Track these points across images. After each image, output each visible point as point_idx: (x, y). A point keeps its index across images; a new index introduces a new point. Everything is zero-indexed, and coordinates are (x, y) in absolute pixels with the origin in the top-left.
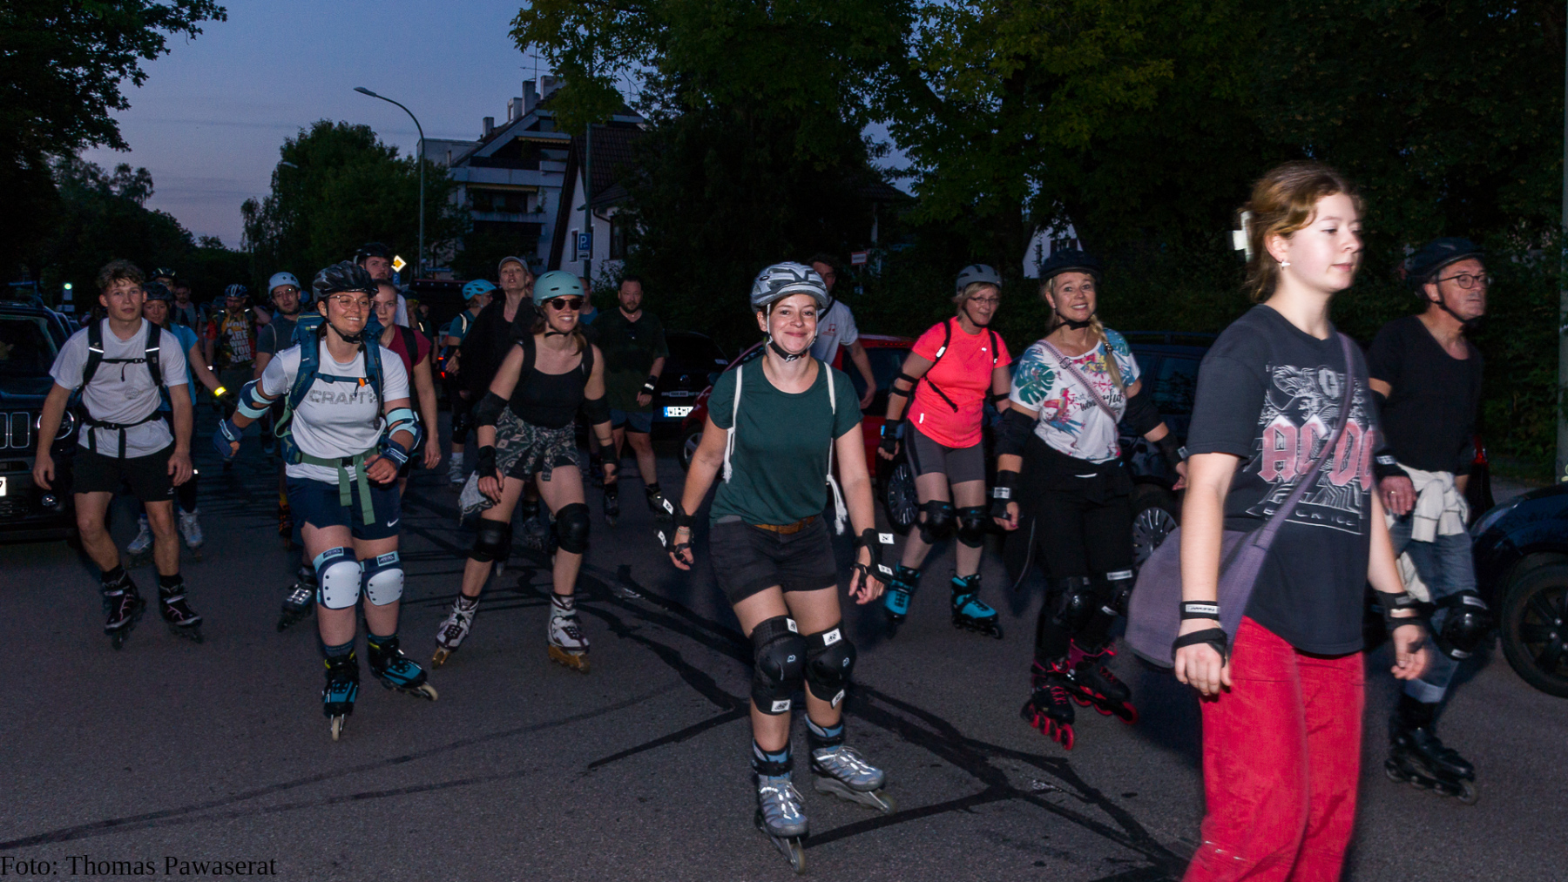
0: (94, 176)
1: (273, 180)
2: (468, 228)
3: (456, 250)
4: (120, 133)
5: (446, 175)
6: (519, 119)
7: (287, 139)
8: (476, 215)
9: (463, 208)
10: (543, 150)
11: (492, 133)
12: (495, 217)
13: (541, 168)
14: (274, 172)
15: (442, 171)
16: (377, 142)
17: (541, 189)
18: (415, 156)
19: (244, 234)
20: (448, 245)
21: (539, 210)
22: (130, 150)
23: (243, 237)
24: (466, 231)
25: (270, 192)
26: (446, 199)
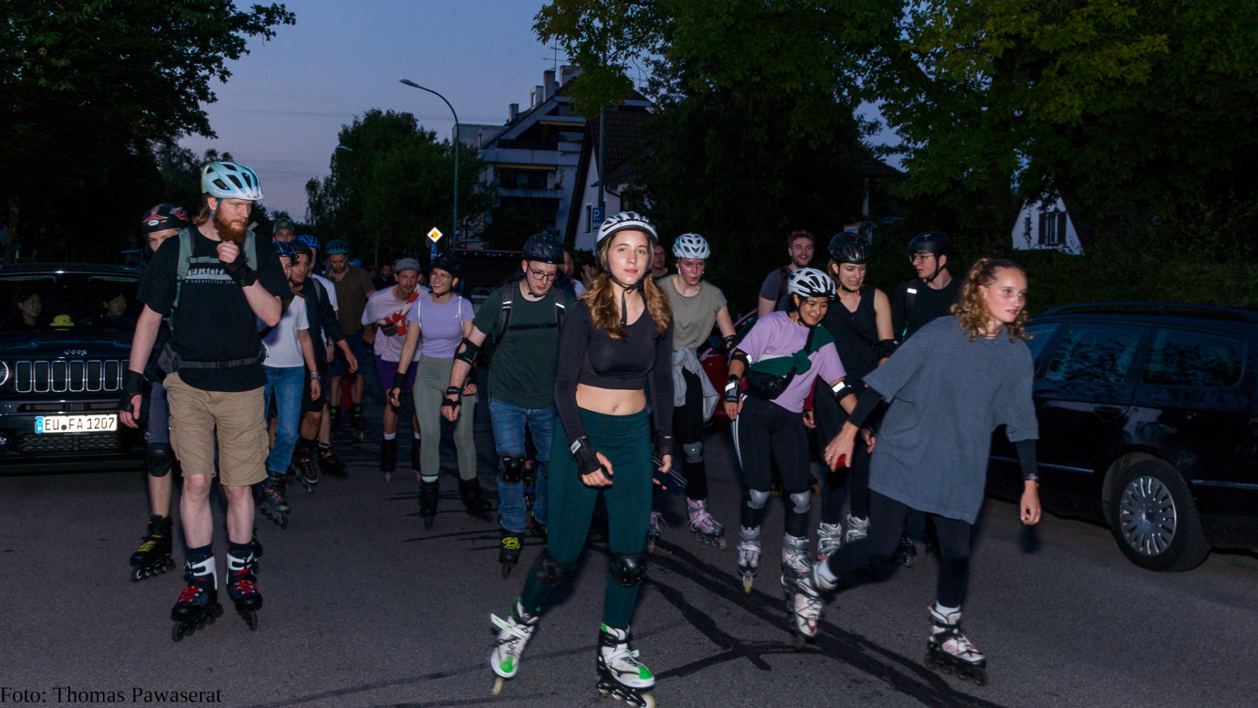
0: (188, 160)
1: (332, 162)
2: (496, 203)
3: (485, 222)
4: (209, 123)
5: (477, 156)
6: (540, 105)
7: (344, 126)
8: (503, 192)
9: (491, 186)
10: (562, 133)
11: (517, 117)
12: (519, 193)
13: (559, 148)
14: (333, 155)
15: (474, 152)
16: (419, 127)
17: (559, 167)
18: (450, 140)
19: (307, 209)
20: (478, 218)
21: (558, 187)
22: (217, 137)
23: (307, 212)
24: (494, 206)
25: (329, 172)
26: (477, 178)
